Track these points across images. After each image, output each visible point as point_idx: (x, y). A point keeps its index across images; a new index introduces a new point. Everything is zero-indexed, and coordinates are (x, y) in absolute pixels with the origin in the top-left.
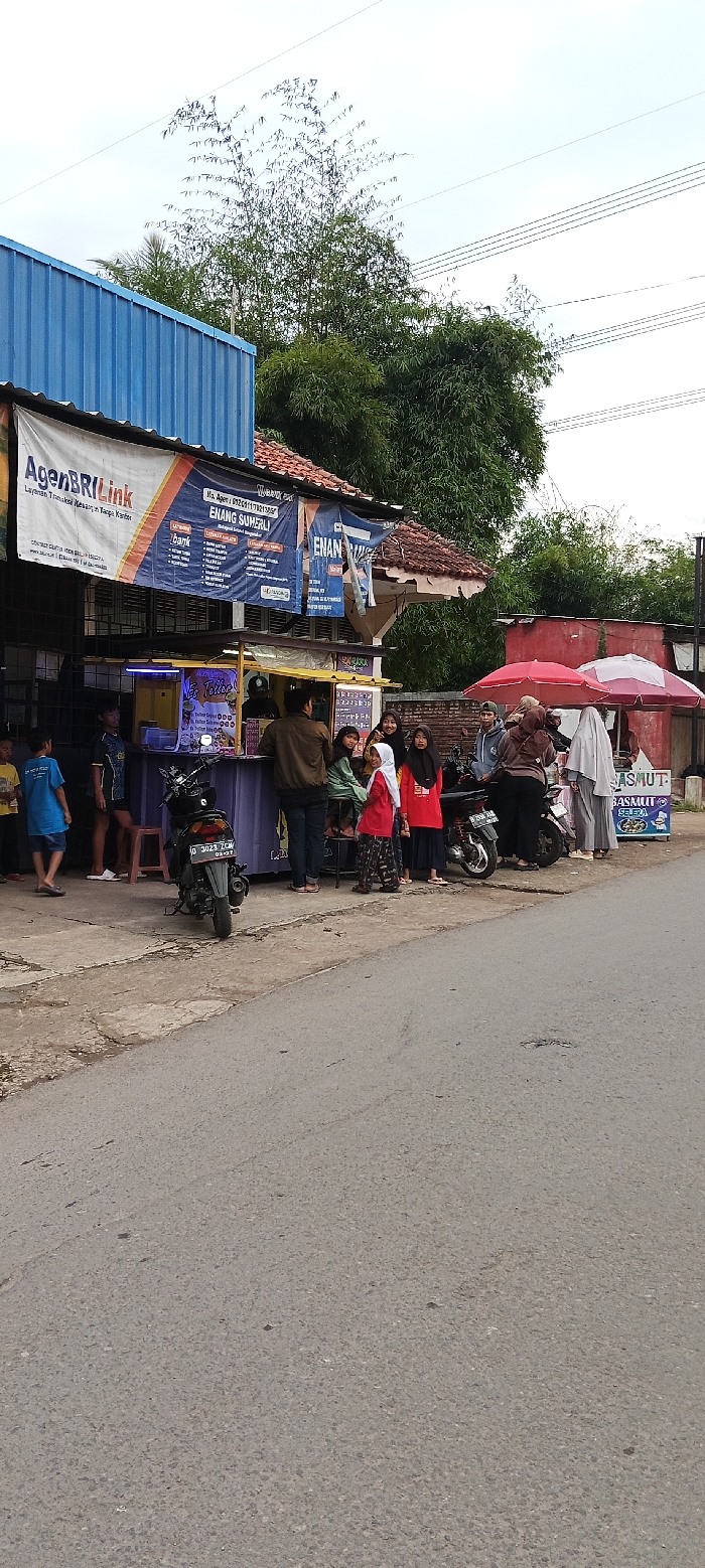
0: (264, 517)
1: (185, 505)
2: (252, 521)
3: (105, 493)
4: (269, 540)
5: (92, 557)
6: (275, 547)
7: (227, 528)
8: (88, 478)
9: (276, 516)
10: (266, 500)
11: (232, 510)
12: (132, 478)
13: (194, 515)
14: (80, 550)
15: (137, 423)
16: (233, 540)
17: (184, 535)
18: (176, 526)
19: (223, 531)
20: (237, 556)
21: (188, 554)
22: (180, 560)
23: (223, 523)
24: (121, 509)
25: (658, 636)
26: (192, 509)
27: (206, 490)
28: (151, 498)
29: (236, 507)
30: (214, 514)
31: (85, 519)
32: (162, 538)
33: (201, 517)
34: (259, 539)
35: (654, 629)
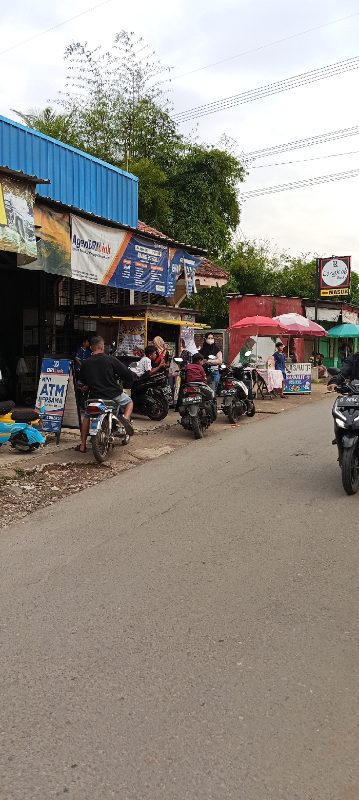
0: (156, 256)
1: (129, 253)
2: (153, 258)
3: (101, 248)
4: (158, 266)
5: (93, 275)
6: (161, 269)
7: (143, 261)
8: (96, 243)
9: (161, 256)
10: (157, 249)
11: (146, 254)
12: (111, 242)
13: (132, 257)
14: (88, 273)
15: (115, 220)
16: (146, 266)
17: (128, 265)
18: (126, 261)
19: (142, 263)
20: (147, 271)
21: (129, 273)
22: (126, 276)
23: (142, 259)
24: (106, 255)
25: (299, 304)
26: (131, 254)
27: (136, 246)
28: (117, 250)
29: (146, 252)
30: (140, 256)
31: (92, 260)
32: (120, 267)
33: (134, 257)
34: (155, 265)
35: (297, 300)
